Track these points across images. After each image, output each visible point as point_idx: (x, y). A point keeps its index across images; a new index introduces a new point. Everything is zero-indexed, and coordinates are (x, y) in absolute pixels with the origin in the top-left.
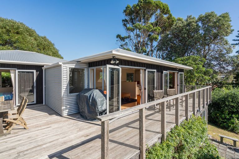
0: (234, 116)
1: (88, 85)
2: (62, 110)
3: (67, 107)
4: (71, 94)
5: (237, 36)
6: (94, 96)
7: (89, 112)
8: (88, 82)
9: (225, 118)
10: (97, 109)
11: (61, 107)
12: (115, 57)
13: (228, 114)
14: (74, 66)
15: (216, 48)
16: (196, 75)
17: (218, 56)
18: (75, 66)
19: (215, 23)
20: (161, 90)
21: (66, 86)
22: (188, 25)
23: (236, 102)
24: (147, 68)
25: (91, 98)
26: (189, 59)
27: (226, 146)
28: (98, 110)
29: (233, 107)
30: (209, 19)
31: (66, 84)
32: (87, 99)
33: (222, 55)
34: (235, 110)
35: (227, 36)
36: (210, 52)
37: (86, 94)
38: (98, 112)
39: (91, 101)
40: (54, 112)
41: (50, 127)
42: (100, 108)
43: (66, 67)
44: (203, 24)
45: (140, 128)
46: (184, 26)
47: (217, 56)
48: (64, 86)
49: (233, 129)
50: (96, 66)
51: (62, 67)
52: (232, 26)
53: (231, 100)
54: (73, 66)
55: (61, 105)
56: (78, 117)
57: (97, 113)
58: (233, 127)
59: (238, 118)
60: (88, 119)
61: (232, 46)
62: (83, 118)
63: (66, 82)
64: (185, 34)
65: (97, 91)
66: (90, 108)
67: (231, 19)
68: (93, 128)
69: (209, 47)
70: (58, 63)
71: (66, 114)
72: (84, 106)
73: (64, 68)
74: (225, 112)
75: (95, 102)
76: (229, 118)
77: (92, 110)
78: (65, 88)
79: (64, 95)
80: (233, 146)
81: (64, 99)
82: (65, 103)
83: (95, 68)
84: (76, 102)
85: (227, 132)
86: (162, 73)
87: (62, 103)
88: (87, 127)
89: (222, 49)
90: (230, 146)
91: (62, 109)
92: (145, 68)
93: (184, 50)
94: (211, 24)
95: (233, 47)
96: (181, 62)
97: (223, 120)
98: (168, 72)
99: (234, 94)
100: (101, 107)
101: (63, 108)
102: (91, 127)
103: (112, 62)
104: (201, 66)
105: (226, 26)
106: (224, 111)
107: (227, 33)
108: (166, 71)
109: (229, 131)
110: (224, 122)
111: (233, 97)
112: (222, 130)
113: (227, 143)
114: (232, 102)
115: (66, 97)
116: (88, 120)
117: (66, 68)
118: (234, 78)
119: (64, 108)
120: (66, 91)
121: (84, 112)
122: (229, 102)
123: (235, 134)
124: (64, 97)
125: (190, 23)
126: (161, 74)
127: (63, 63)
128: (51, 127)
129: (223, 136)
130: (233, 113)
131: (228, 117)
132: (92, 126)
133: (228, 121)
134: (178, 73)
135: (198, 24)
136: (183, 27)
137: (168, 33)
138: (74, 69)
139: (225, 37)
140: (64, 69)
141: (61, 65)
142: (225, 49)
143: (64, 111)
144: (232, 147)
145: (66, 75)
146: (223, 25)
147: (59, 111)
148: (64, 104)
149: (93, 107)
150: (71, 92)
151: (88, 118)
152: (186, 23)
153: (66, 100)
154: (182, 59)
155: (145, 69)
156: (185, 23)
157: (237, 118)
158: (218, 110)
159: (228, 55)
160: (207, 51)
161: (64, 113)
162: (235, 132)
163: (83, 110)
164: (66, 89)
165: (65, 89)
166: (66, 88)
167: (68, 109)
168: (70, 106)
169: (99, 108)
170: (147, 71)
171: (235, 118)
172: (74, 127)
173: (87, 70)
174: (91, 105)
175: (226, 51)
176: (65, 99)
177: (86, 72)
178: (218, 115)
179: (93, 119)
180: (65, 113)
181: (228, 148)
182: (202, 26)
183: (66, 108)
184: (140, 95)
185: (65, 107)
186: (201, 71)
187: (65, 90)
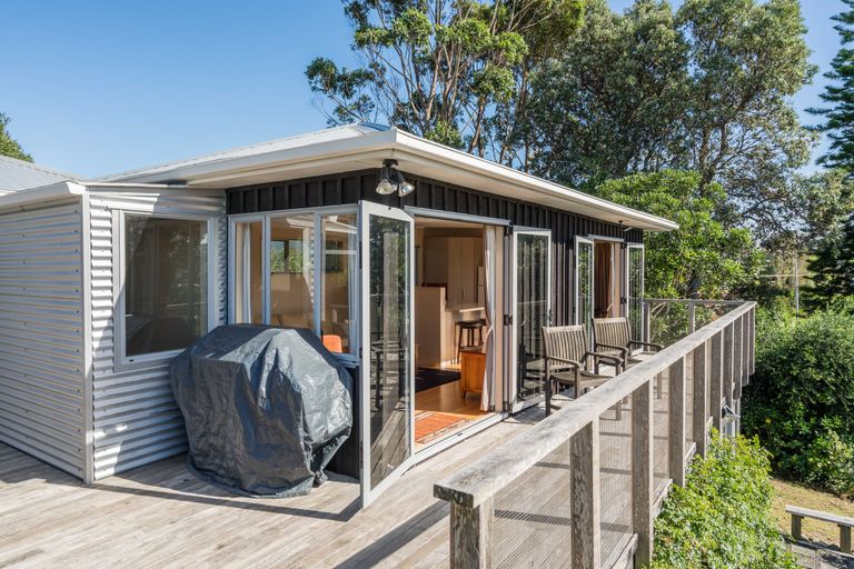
0: (825, 421)
1: (226, 309)
2: (89, 450)
3: (110, 431)
4: (139, 359)
5: (823, 96)
6: (284, 367)
7: (258, 449)
8: (226, 292)
9: (796, 435)
10: (302, 433)
11: (81, 433)
12: (395, 162)
13: (807, 418)
14: (150, 208)
15: (750, 143)
16: (688, 253)
17: (755, 177)
18: (156, 204)
19: (747, 33)
20: (567, 324)
21: (109, 313)
22: (644, 32)
23: (831, 364)
24: (515, 224)
25: (265, 375)
26: (656, 184)
27: (815, 549)
28: (308, 439)
29: (822, 385)
30: (726, 16)
31: (108, 303)
32: (242, 384)
33: (770, 173)
34: (831, 400)
35: (791, 92)
36: (726, 158)
37: (233, 356)
38: (307, 447)
39: (263, 389)
40: (29, 463)
41: (33, 554)
42: (317, 426)
43: (107, 209)
44: (701, 35)
45: (575, 516)
46: (624, 36)
47: (751, 175)
48: (97, 314)
49: (824, 478)
50: (274, 209)
51: (86, 211)
52: (809, 53)
53: (813, 360)
54: (145, 205)
55: (83, 425)
56: (179, 479)
57: (299, 452)
58: (823, 468)
59: (840, 431)
60: (248, 486)
61: (808, 136)
62: (214, 481)
63: (108, 293)
64: (627, 74)
65: (292, 334)
66: (261, 429)
67: (806, 24)
68: (293, 535)
69: (723, 137)
70: (63, 185)
71: (112, 471)
72: (219, 421)
73: (95, 213)
74: (794, 409)
75: (289, 397)
76: (807, 434)
77: (274, 441)
78: (105, 323)
79: (97, 365)
80: (839, 550)
81: (97, 384)
82: (105, 408)
83: (266, 219)
84: (163, 401)
85: (802, 490)
86: (570, 244)
87: (89, 411)
88: (255, 531)
89: (770, 146)
90: (828, 552)
91: (89, 440)
92: (507, 223)
93: (625, 143)
94: (731, 39)
95: (813, 139)
96: (622, 196)
97: (786, 442)
98: (589, 240)
99: (827, 335)
100: (322, 422)
101: (94, 436)
102: (274, 529)
103: (385, 188)
104: (706, 216)
105: (789, 50)
106: (787, 406)
107: (792, 79)
108: (584, 235)
109: (808, 486)
110: (790, 452)
111: (824, 346)
112: (784, 485)
113: (816, 540)
114: (819, 366)
115: (109, 373)
116: (253, 493)
117: (108, 214)
118: (810, 268)
119: (100, 434)
120: (109, 343)
121: (221, 453)
122: (805, 365)
123: (833, 500)
124: (97, 375)
125: (652, 25)
126: (567, 249)
127: (90, 188)
128: (41, 552)
129: (801, 510)
130: (821, 410)
131: (805, 429)
132: (284, 525)
133: (806, 445)
134: (623, 246)
135: (682, 34)
136: (620, 40)
137: (555, 63)
138: (151, 220)
139: (787, 98)
140: (95, 223)
141: (76, 201)
142: (782, 146)
143: (97, 455)
144: (835, 553)
145: (108, 253)
146: (780, 45)
147: (63, 456)
148: (97, 415)
149: (279, 423)
150: (133, 348)
151: (250, 483)
152: (631, 25)
153: (109, 392)
154: (625, 186)
155: (505, 227)
156: (631, 27)
157: (836, 430)
158: (768, 404)
159: (796, 172)
160: (715, 154)
161: (97, 465)
162: (829, 491)
163: (212, 440)
164: (110, 333)
165: (100, 334)
166: (106, 329)
167: (121, 439)
168: (127, 423)
169: (311, 425)
170: (515, 234)
171: (830, 432)
172: (180, 535)
173: (218, 225)
174: (270, 412)
175: (785, 157)
176: (104, 389)
177: (210, 240)
178: (768, 421)
179: (277, 484)
180: (104, 463)
181: (824, 557)
182: (697, 43)
183: (110, 436)
184: (483, 352)
185: (105, 428)
186: (709, 240)
187: (102, 339)
